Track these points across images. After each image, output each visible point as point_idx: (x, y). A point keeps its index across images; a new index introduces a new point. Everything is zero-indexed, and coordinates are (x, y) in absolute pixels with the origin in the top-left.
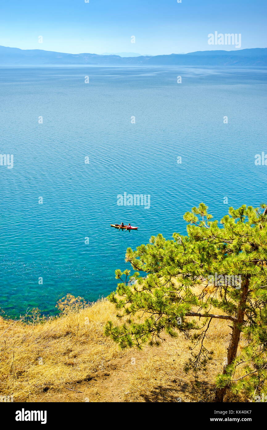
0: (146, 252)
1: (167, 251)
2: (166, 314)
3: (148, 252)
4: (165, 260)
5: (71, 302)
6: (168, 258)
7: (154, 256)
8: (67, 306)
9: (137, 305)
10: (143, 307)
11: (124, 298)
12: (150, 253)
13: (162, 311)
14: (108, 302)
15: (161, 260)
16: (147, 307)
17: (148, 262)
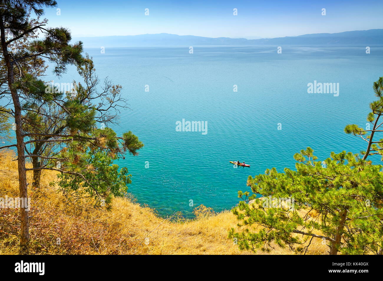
0: (263, 180)
1: (279, 181)
2: (276, 229)
3: (264, 180)
4: (277, 187)
5: (204, 210)
6: (280, 186)
7: (269, 184)
8: (200, 213)
9: (254, 219)
10: (258, 221)
11: (243, 212)
12: (266, 181)
13: (273, 226)
14: (231, 213)
15: (274, 187)
16: (261, 221)
17: (264, 188)
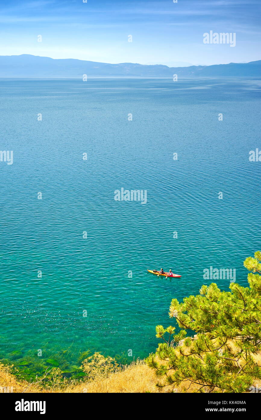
0: (196, 306)
1: (222, 306)
2: (220, 387)
3: (197, 305)
4: (219, 317)
5: (100, 363)
6: (224, 314)
7: (206, 311)
8: (94, 368)
9: (183, 374)
10: (190, 376)
11: (166, 363)
12: (201, 307)
13: (215, 383)
14: (146, 366)
15: (215, 316)
16: (195, 376)
17: (198, 319)
